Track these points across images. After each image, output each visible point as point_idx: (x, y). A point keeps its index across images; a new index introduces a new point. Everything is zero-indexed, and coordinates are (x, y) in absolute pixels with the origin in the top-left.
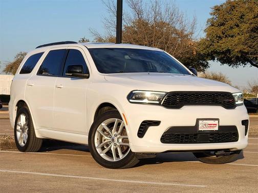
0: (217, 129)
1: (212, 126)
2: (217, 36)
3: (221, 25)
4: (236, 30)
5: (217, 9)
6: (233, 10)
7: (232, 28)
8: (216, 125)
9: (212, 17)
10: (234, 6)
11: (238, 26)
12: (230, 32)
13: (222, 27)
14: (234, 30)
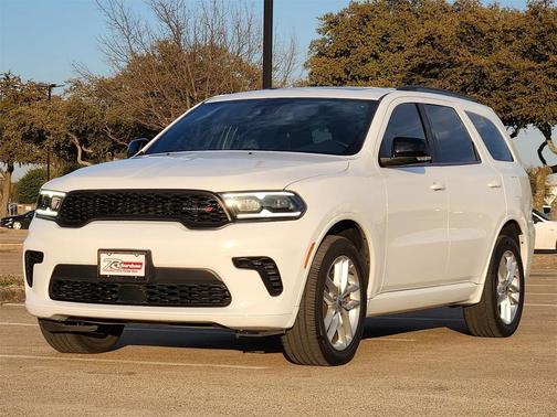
0: (143, 275)
1: (132, 266)
2: (334, 78)
3: (341, 55)
4: (373, 65)
5: (333, 22)
6: (364, 24)
7: (365, 61)
8: (141, 264)
9: (320, 37)
10: (367, 17)
11: (376, 57)
12: (361, 70)
13: (344, 60)
14: (369, 66)
